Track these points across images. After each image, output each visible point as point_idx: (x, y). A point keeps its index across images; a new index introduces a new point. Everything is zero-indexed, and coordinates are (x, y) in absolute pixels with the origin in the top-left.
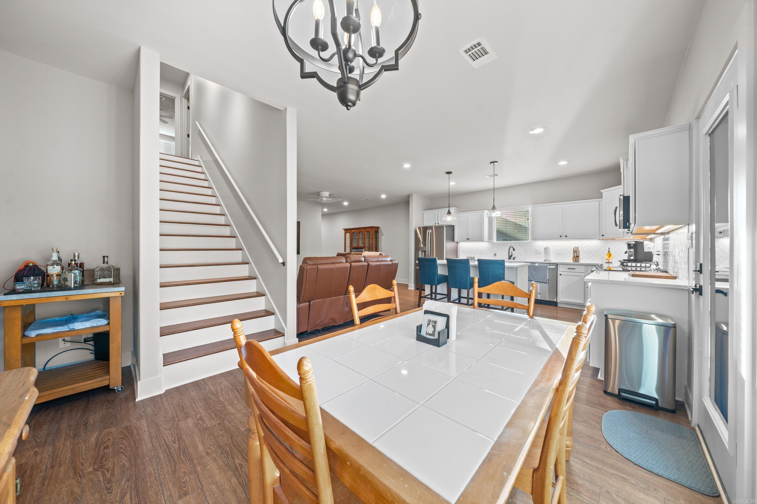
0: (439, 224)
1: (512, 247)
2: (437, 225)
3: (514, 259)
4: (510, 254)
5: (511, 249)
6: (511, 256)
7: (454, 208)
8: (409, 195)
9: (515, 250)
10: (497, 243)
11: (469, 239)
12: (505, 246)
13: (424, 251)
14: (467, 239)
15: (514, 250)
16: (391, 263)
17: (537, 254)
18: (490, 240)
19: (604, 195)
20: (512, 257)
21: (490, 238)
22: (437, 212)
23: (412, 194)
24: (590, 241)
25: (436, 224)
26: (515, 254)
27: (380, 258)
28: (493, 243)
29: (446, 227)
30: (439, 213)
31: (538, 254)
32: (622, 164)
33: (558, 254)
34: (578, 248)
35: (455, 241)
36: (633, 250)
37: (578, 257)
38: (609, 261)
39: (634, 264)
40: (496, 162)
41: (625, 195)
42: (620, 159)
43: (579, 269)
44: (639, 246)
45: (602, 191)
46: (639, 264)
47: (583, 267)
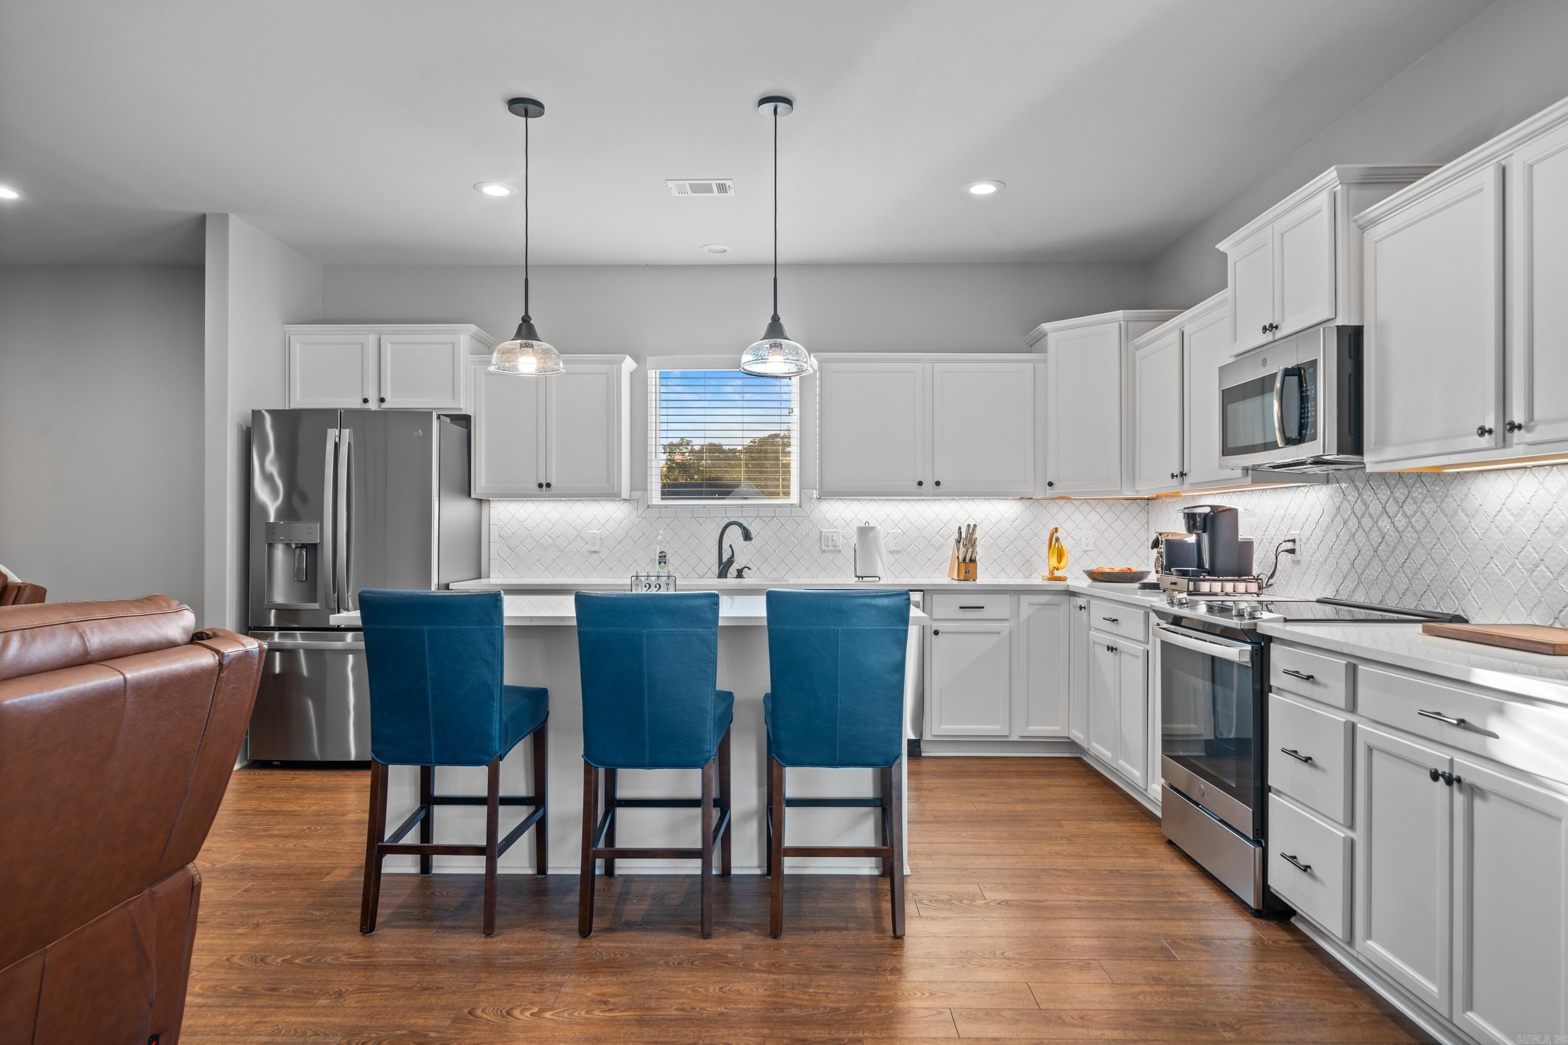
0: (384, 406)
1: (740, 525)
2: (373, 405)
3: (740, 574)
4: (726, 557)
5: (734, 534)
6: (731, 561)
7: (473, 328)
8: (203, 218)
9: (750, 539)
10: (666, 507)
11: (548, 485)
12: (701, 520)
13: (303, 546)
14: (540, 486)
15: (747, 536)
16: (205, 659)
17: (824, 551)
18: (637, 494)
19: (1051, 339)
20: (733, 570)
21: (639, 483)
22: (372, 339)
23: (223, 219)
24: (993, 501)
25: (366, 401)
26: (744, 554)
27: (102, 629)
28: (648, 507)
29: (439, 417)
30: (388, 348)
31: (830, 551)
32: (1323, 199)
33: (898, 552)
34: (972, 529)
35: (473, 496)
36: (1205, 537)
37: (973, 561)
38: (1057, 574)
39: (1217, 587)
40: (788, 101)
41: (1340, 322)
42: (1331, 174)
43: (997, 607)
44: (1223, 523)
45: (1046, 326)
46: (1229, 587)
47: (1006, 597)
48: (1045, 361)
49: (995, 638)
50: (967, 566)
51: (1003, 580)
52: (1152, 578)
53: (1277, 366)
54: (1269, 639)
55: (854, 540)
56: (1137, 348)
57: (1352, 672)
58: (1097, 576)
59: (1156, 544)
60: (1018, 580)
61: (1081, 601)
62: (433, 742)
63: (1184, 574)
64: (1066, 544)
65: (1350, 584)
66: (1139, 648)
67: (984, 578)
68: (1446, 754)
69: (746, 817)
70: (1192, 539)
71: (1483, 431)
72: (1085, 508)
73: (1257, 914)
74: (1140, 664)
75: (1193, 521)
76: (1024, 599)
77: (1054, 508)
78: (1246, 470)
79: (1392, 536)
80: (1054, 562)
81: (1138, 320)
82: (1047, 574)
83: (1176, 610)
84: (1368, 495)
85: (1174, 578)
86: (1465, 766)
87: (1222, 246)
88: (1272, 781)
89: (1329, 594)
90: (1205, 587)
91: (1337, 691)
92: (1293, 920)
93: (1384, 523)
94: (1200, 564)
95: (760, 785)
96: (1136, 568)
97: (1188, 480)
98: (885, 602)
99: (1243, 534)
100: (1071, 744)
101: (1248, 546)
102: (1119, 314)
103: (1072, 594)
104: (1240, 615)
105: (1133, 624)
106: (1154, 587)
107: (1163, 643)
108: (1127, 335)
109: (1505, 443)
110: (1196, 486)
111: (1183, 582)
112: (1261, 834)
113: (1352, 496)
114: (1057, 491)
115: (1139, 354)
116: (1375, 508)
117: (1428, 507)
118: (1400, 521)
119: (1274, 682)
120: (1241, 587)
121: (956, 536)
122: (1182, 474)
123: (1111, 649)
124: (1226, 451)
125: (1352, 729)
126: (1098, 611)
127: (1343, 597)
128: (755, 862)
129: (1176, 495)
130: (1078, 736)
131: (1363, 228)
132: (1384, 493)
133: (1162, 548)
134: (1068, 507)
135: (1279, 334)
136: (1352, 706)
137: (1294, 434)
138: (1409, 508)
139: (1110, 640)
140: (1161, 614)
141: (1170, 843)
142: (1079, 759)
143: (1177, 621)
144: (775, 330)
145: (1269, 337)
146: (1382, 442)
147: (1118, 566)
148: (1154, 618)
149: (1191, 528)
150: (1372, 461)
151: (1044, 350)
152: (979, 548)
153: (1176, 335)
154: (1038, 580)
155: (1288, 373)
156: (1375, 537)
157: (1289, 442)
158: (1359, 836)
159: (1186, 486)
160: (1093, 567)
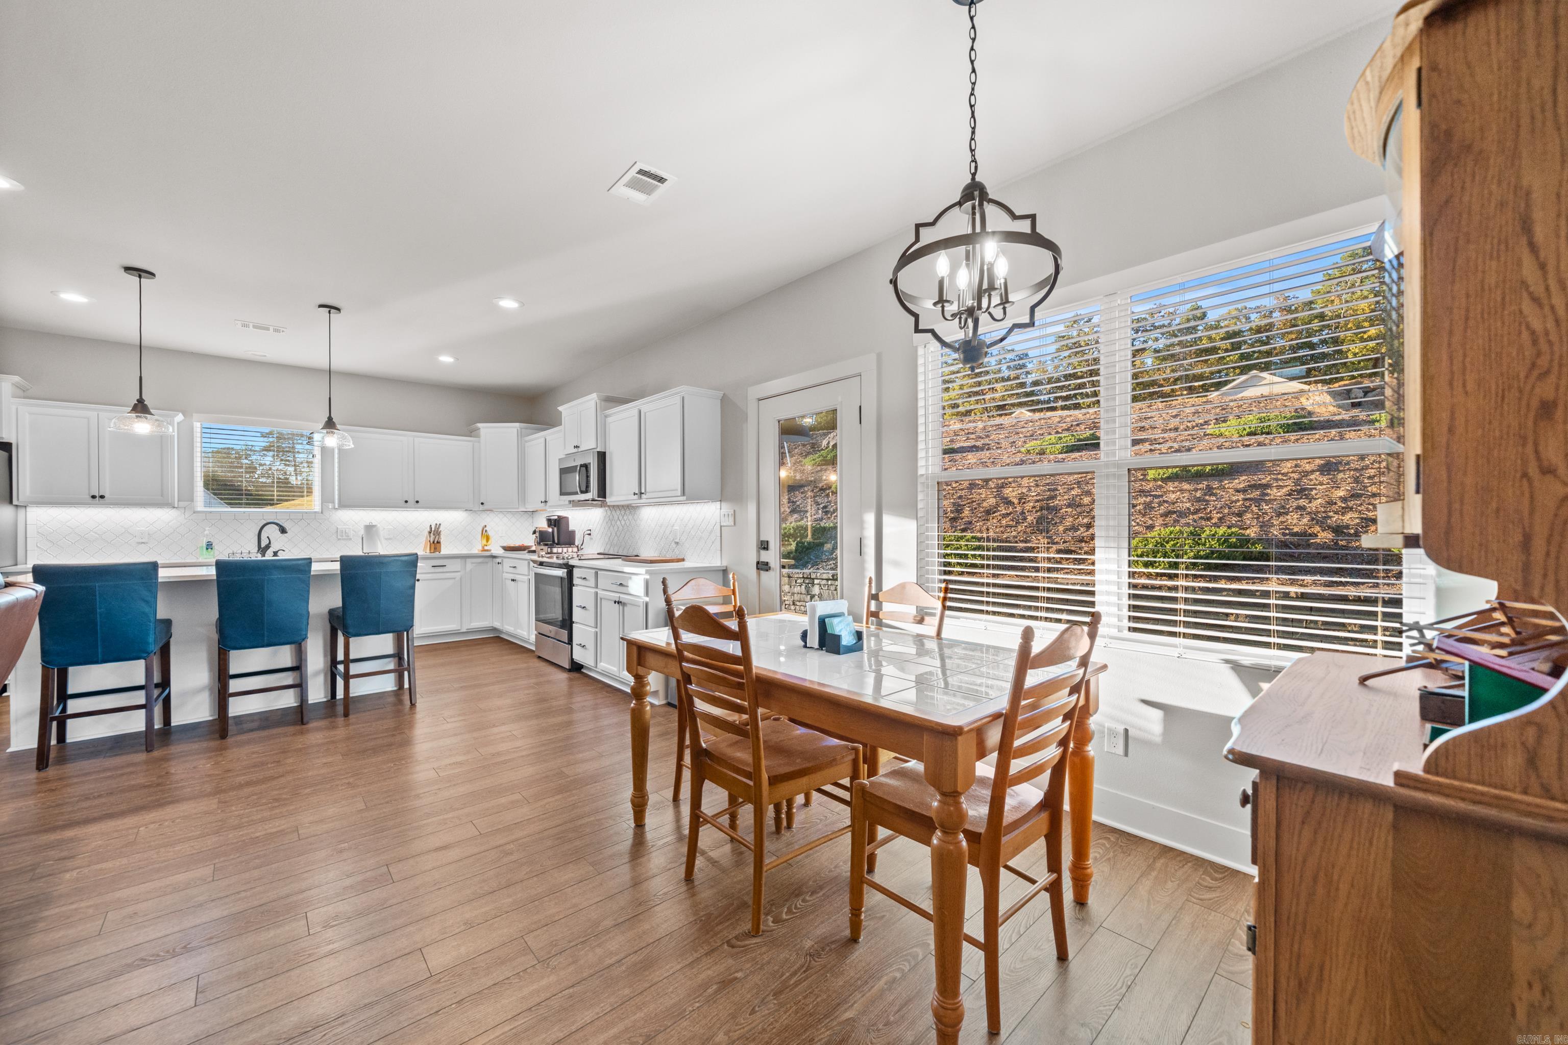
1: (277, 524)
3: (275, 554)
4: (264, 544)
5: (271, 529)
6: (268, 547)
7: (16, 379)
9: (284, 532)
10: (210, 512)
11: (102, 497)
12: (243, 520)
14: (93, 497)
17: (339, 540)
18: (184, 504)
19: (482, 432)
21: (187, 496)
24: (450, 512)
28: (194, 512)
31: (344, 539)
32: (593, 404)
33: (390, 539)
34: (438, 526)
35: (15, 502)
36: (555, 529)
37: (438, 542)
38: (486, 548)
39: (560, 550)
40: (338, 309)
41: (598, 450)
42: (594, 395)
43: (452, 565)
44: (563, 522)
45: (479, 425)
46: (565, 550)
47: (459, 560)
48: (479, 442)
49: (451, 581)
50: (435, 545)
51: (455, 551)
52: (534, 548)
53: (578, 462)
54: (573, 567)
55: (362, 532)
56: (526, 442)
57: (596, 573)
58: (507, 549)
59: (534, 532)
60: (465, 551)
61: (499, 560)
62: (100, 650)
63: (546, 545)
64: (490, 533)
65: (608, 546)
66: (526, 578)
67: (445, 550)
68: (617, 595)
69: (316, 674)
70: (550, 530)
71: (635, 494)
72: (501, 516)
73: (570, 670)
74: (526, 585)
75: (551, 522)
76: (469, 560)
77: (484, 515)
78: (570, 502)
79: (621, 528)
80: (484, 542)
81: (526, 428)
82: (481, 548)
83: (541, 559)
84: (614, 512)
85: (542, 547)
86: (624, 598)
87: (560, 408)
88: (574, 620)
89: (602, 551)
90: (555, 550)
91: (592, 582)
92: (584, 670)
93: (618, 523)
94: (554, 541)
95: (325, 656)
96: (527, 544)
97: (548, 504)
98: (406, 558)
99: (571, 528)
100: (495, 629)
101: (573, 532)
102: (517, 424)
103: (494, 557)
104: (563, 559)
105: (523, 567)
106: (534, 552)
107: (536, 574)
108: (521, 435)
109: (640, 498)
110: (551, 507)
111: (545, 548)
112: (570, 641)
113: (609, 512)
114: (485, 507)
115: (527, 444)
116: (616, 517)
117: (630, 517)
118: (623, 523)
119: (574, 582)
120: (570, 550)
121: (429, 529)
122: (546, 502)
123: (513, 580)
124: (562, 494)
125: (597, 593)
126: (507, 564)
127: (606, 552)
128: (322, 695)
129: (545, 510)
130: (497, 625)
131: (606, 417)
132: (618, 512)
133: (537, 534)
134: (492, 515)
135: (580, 450)
136: (597, 587)
137: (584, 489)
138: (625, 518)
139: (513, 576)
140: (534, 562)
141: (539, 657)
142: (498, 637)
143: (541, 564)
144: (330, 424)
145: (576, 450)
146: (611, 494)
147: (517, 543)
148: (532, 564)
149: (549, 526)
150: (609, 500)
151: (478, 436)
152: (442, 536)
153: (543, 440)
154: (476, 550)
155: (581, 466)
156: (616, 527)
157: (582, 492)
158: (598, 630)
159: (547, 507)
160: (505, 545)
